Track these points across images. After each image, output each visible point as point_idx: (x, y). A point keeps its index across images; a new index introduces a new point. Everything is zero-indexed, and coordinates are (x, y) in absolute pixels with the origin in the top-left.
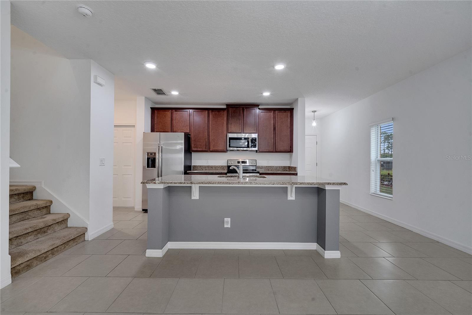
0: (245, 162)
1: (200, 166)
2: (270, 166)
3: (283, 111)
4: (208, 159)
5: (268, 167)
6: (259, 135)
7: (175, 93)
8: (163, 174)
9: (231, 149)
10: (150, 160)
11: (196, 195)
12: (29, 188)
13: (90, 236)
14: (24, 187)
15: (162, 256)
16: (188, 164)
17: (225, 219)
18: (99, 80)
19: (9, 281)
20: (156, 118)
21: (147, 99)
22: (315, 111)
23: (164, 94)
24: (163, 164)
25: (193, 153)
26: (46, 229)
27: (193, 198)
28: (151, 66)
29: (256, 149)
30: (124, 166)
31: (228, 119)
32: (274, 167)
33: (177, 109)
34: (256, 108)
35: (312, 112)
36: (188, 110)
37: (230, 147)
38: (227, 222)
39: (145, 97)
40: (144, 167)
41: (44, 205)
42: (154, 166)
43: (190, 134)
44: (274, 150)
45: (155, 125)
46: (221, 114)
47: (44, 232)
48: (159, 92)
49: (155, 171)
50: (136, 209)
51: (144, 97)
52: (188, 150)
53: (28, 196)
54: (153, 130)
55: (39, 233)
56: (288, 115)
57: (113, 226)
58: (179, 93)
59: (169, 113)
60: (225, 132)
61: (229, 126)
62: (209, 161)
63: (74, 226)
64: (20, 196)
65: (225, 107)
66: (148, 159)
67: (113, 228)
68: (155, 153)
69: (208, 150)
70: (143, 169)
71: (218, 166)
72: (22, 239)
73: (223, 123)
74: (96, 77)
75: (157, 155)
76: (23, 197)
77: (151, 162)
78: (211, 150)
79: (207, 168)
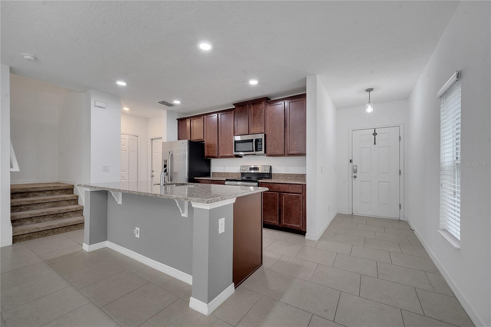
0: (258, 169)
1: (218, 173)
2: (288, 174)
5: (285, 175)
6: (266, 135)
7: (177, 102)
9: (237, 153)
12: (68, 185)
14: (65, 185)
18: (98, 104)
20: (180, 128)
26: (61, 215)
27: (118, 203)
28: (121, 83)
31: (235, 120)
32: (294, 175)
33: (194, 117)
34: (263, 102)
35: (367, 91)
36: (202, 117)
37: (235, 151)
38: (137, 232)
39: (167, 111)
43: (204, 140)
44: (286, 153)
45: (180, 135)
46: (229, 115)
47: (60, 217)
48: (166, 103)
53: (70, 191)
59: (189, 122)
60: (232, 135)
64: (63, 191)
65: (233, 107)
69: (218, 156)
71: (233, 173)
72: (41, 218)
73: (231, 125)
74: (96, 102)
75: (168, 161)
76: (65, 192)
78: (220, 155)
79: (223, 175)
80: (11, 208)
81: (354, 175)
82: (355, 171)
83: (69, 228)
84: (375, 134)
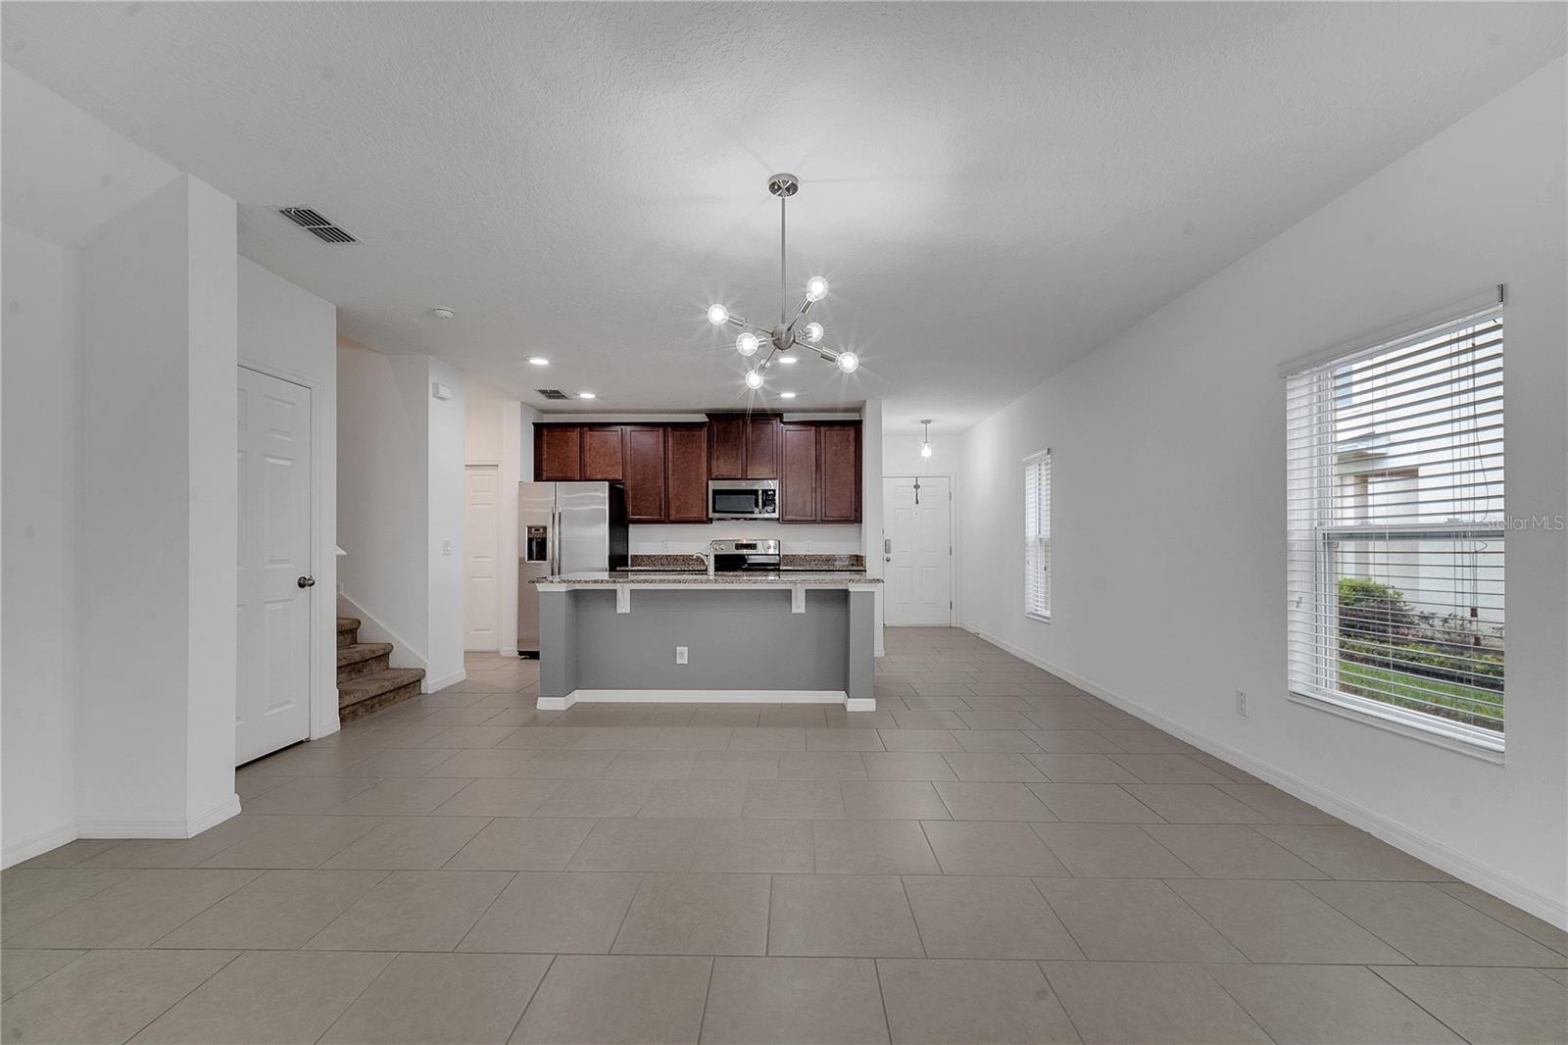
0: (754, 547)
1: (649, 557)
3: (837, 428)
4: (667, 541)
5: (807, 557)
6: (781, 483)
7: (587, 396)
8: (562, 570)
9: (717, 515)
10: (534, 544)
11: (624, 605)
13: (430, 685)
15: (564, 709)
16: (620, 551)
17: (678, 648)
19: (337, 727)
20: (545, 446)
21: (526, 406)
22: (929, 422)
23: (562, 397)
24: (563, 552)
25: (631, 526)
27: (619, 611)
28: (539, 362)
29: (776, 515)
30: (475, 557)
31: (710, 447)
32: (823, 557)
33: (592, 426)
34: (774, 422)
35: (923, 422)
36: (619, 428)
37: (714, 511)
38: (682, 654)
39: (522, 403)
40: (521, 561)
41: (349, 627)
42: (542, 556)
43: (621, 483)
44: (819, 518)
45: (544, 463)
46: (694, 435)
48: (554, 394)
49: (545, 565)
50: (503, 654)
51: (519, 403)
52: (620, 521)
54: (538, 477)
55: (353, 670)
56: (849, 436)
57: (465, 677)
58: (597, 397)
59: (575, 435)
60: (704, 478)
61: (714, 463)
62: (669, 543)
63: (402, 667)
65: (703, 418)
66: (530, 541)
67: (465, 680)
68: (545, 528)
69: (664, 518)
70: (520, 564)
73: (700, 456)
74: (436, 386)
75: (549, 530)
77: (537, 547)
78: (672, 518)
79: (664, 561)
80: (338, 636)
81: (886, 555)
82: (887, 550)
83: (398, 694)
84: (917, 487)
